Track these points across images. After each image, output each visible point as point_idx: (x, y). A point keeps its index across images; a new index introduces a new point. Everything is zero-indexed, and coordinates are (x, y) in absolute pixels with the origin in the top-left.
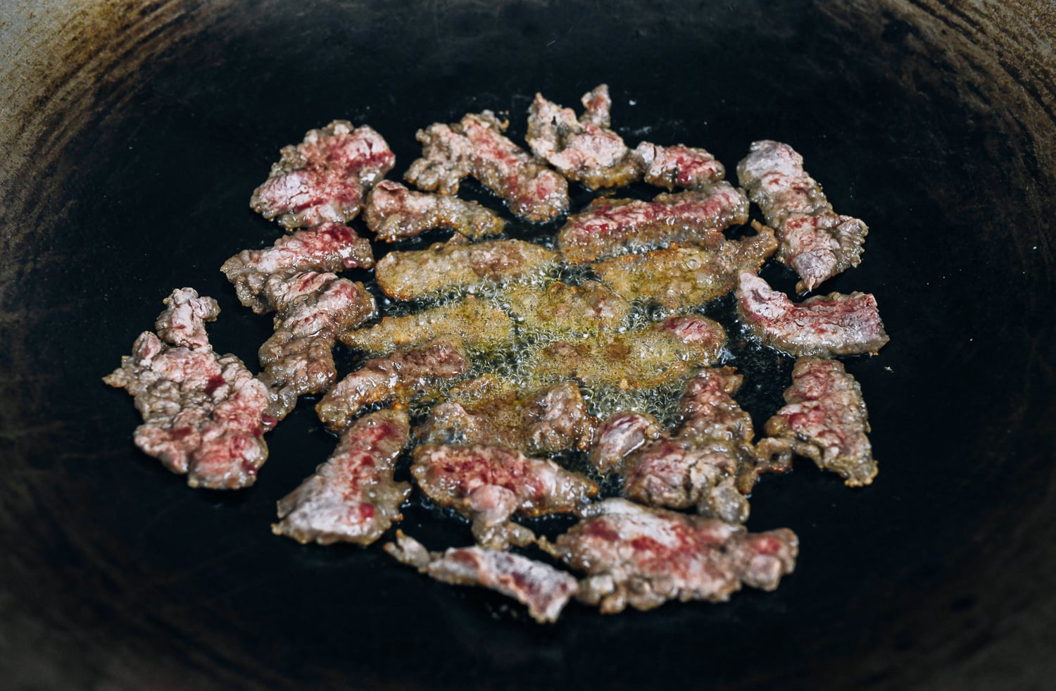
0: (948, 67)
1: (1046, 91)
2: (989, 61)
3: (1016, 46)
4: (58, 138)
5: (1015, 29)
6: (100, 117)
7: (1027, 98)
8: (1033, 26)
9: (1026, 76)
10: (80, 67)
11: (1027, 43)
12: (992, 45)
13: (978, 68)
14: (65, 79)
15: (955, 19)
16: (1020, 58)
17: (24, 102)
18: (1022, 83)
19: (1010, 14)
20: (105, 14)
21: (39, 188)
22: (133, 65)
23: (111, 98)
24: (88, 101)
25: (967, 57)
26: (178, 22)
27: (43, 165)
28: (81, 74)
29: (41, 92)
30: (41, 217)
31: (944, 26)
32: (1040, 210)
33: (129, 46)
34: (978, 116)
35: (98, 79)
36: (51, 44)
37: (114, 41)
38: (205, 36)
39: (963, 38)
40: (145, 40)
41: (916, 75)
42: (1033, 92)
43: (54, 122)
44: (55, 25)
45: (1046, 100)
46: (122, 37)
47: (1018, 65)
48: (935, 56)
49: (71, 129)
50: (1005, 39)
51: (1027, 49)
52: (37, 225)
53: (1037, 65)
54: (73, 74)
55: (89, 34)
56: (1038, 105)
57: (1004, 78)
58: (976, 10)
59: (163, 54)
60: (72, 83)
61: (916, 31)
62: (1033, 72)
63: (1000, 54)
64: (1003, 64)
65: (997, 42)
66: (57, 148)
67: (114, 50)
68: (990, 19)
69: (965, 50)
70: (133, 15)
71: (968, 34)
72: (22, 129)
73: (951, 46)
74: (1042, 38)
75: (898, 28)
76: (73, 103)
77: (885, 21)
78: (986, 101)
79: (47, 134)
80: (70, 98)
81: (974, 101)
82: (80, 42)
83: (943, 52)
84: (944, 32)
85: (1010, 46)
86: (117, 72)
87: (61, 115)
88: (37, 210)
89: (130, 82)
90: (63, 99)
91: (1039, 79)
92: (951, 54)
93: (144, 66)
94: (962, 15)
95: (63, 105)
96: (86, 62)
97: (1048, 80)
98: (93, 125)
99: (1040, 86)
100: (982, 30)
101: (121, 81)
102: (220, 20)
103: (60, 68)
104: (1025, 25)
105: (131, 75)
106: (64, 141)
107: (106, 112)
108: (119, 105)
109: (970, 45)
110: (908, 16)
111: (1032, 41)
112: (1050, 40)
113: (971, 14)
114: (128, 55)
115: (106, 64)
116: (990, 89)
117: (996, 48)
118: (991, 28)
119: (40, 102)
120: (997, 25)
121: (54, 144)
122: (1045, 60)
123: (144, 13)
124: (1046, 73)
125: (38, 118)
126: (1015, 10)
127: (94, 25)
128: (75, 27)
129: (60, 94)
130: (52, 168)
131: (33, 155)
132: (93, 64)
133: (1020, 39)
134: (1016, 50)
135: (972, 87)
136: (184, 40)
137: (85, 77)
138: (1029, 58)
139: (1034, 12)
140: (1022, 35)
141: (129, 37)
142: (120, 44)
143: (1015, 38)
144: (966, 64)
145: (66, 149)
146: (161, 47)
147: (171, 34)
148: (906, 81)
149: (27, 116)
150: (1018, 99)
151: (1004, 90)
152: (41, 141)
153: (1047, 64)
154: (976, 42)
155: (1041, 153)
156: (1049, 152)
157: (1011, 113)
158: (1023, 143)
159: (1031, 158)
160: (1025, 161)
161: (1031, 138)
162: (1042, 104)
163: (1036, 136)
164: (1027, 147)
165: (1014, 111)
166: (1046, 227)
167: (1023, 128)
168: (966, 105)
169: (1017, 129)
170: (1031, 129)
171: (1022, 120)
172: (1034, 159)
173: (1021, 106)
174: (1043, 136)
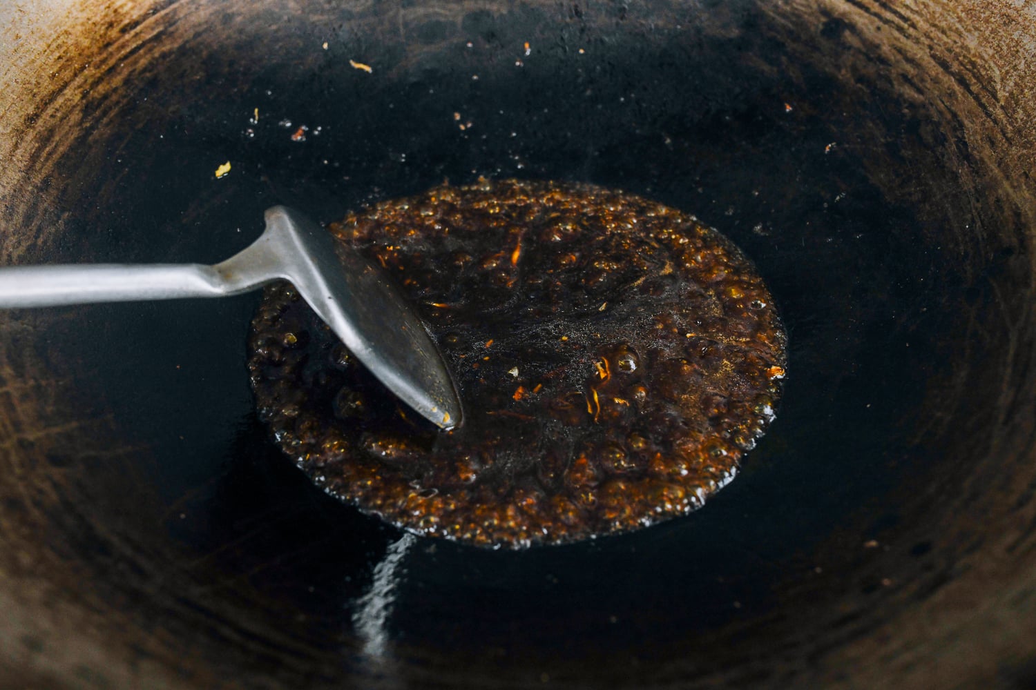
0: (883, 61)
1: (974, 81)
2: (921, 54)
3: (945, 39)
4: (50, 154)
5: (943, 24)
6: (88, 132)
7: (957, 88)
8: (960, 20)
9: (955, 67)
10: (66, 85)
11: (954, 37)
12: (923, 39)
13: (911, 61)
14: (53, 96)
15: (888, 15)
16: (950, 50)
17: (16, 120)
18: (952, 74)
19: (939, 9)
20: (87, 33)
21: (34, 206)
22: (117, 81)
23: (98, 113)
24: (75, 117)
25: (900, 51)
26: (157, 38)
27: (37, 179)
28: (68, 92)
29: (31, 110)
30: (39, 230)
31: (879, 23)
32: (972, 190)
33: (112, 62)
34: (912, 105)
35: (84, 96)
36: (38, 63)
37: (97, 59)
38: (183, 51)
39: (897, 34)
40: (126, 57)
41: (854, 69)
42: (962, 81)
43: (45, 139)
44: (41, 46)
45: (974, 88)
46: (104, 55)
47: (948, 57)
48: (871, 51)
49: (63, 142)
50: (935, 33)
51: (955, 42)
52: (37, 237)
53: (965, 57)
54: (61, 90)
55: (73, 52)
56: (967, 94)
57: (934, 69)
58: (907, 7)
59: (145, 70)
60: (60, 100)
61: (852, 27)
62: (961, 63)
63: (931, 48)
64: (933, 57)
65: (927, 36)
66: (50, 163)
67: (98, 67)
68: (920, 14)
69: (899, 45)
70: (114, 33)
71: (900, 29)
72: (16, 146)
73: (885, 39)
74: (969, 31)
75: (836, 25)
76: (62, 119)
77: (823, 19)
78: (920, 91)
79: (39, 149)
80: (59, 115)
81: (909, 92)
82: (65, 61)
83: (878, 47)
84: (879, 28)
85: (940, 39)
86: (101, 88)
87: (51, 132)
88: (34, 226)
89: (114, 98)
90: (52, 116)
91: (967, 69)
92: (885, 48)
93: (127, 82)
94: (895, 12)
95: (53, 121)
96: (72, 79)
97: (975, 70)
98: (82, 140)
99: (968, 76)
100: (913, 26)
101: (105, 97)
102: (197, 35)
103: (47, 87)
104: (952, 20)
105: (115, 90)
106: (55, 157)
107: (92, 128)
108: (105, 120)
109: (903, 39)
110: (844, 14)
111: (960, 35)
112: (976, 34)
113: (903, 11)
114: (112, 71)
115: (90, 81)
116: (922, 80)
117: (927, 42)
118: (922, 24)
119: (31, 120)
120: (927, 21)
121: (47, 159)
122: (973, 52)
123: (124, 31)
124: (973, 64)
125: (30, 135)
126: (944, 6)
127: (77, 45)
128: (59, 47)
129: (50, 111)
130: (46, 182)
131: (30, 169)
132: (79, 80)
133: (948, 33)
134: (945, 43)
135: (906, 78)
136: (164, 56)
137: (72, 95)
138: (958, 50)
139: (961, 7)
140: (950, 29)
141: (111, 54)
142: (103, 61)
143: (944, 32)
144: (899, 57)
145: (58, 165)
146: (143, 62)
147: (150, 50)
148: (844, 75)
149: (20, 133)
150: (949, 89)
151: (936, 81)
152: (34, 158)
153: (974, 55)
154: (908, 37)
155: (972, 138)
156: (978, 137)
157: (943, 102)
158: (955, 129)
159: (962, 143)
160: (958, 147)
161: (961, 125)
162: (971, 92)
163: (966, 122)
164: (958, 133)
165: (945, 99)
166: (979, 205)
167: (955, 115)
168: (901, 95)
169: (949, 116)
170: (962, 116)
171: (953, 108)
172: (965, 144)
173: (952, 95)
174: (973, 122)
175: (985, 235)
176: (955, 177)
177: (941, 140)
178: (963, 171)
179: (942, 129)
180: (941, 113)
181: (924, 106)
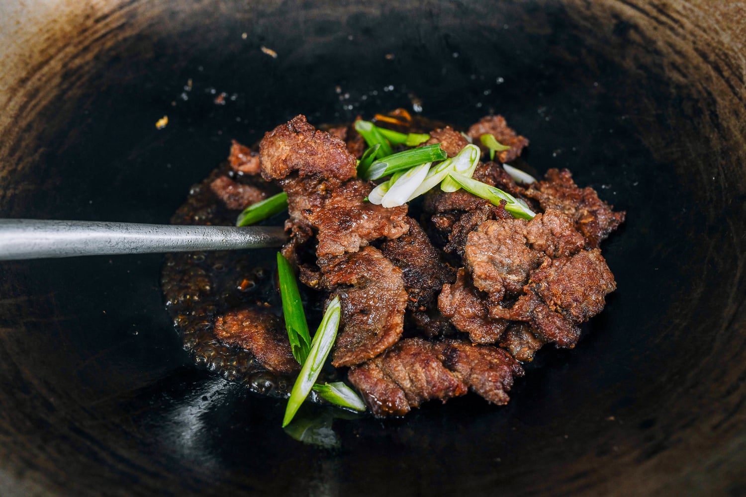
0: (658, 52)
1: (726, 68)
2: (686, 47)
3: (705, 36)
4: (35, 106)
5: (705, 25)
6: (64, 92)
7: (713, 73)
8: (718, 22)
9: (712, 57)
10: (51, 58)
11: (713, 34)
12: (689, 36)
13: (679, 53)
14: (40, 66)
15: (663, 18)
16: (708, 45)
17: (12, 81)
18: (709, 62)
19: (701, 14)
20: (70, 22)
21: (19, 140)
22: (89, 56)
23: (74, 78)
24: (56, 81)
25: (671, 45)
26: (121, 27)
27: (23, 123)
28: (53, 63)
29: (23, 74)
30: (20, 159)
31: (655, 24)
32: (720, 151)
33: (86, 43)
34: (679, 87)
35: (65, 65)
36: (32, 41)
37: (76, 40)
38: (140, 37)
39: (669, 32)
40: (97, 40)
41: (636, 59)
42: (717, 68)
43: (32, 95)
44: (35, 29)
45: (726, 74)
46: (81, 38)
47: (707, 50)
48: (649, 45)
49: (45, 99)
50: (699, 32)
51: (713, 39)
52: (17, 164)
53: (720, 50)
54: (46, 62)
55: (58, 35)
56: (720, 78)
57: (697, 60)
58: (678, 12)
59: (111, 49)
60: (46, 69)
61: (636, 27)
62: (717, 55)
63: (694, 43)
64: (696, 50)
65: (692, 34)
66: (33, 114)
67: (76, 46)
68: (687, 17)
69: (670, 41)
70: (90, 22)
71: (672, 29)
72: (10, 100)
73: (661, 37)
74: (724, 30)
75: (623, 26)
76: (46, 82)
77: (614, 21)
78: (684, 76)
79: (27, 103)
80: (44, 79)
81: (676, 76)
82: (52, 41)
83: (654, 42)
84: (655, 28)
85: (702, 37)
86: (78, 62)
87: (37, 90)
88: (18, 154)
89: (86, 68)
90: (39, 80)
91: (721, 59)
92: (660, 44)
93: (97, 58)
94: (668, 16)
95: (38, 83)
96: (57, 54)
97: (727, 60)
98: (59, 98)
99: (722, 64)
100: (682, 26)
101: (80, 67)
102: (151, 26)
103: (37, 58)
104: (712, 22)
105: (87, 63)
106: (39, 108)
107: (69, 89)
108: (79, 83)
109: (674, 37)
110: (631, 17)
111: (717, 33)
112: (730, 32)
113: (675, 15)
114: (86, 49)
115: (70, 55)
116: (687, 67)
117: (691, 38)
118: (689, 25)
119: (23, 81)
120: (692, 22)
121: (32, 109)
122: (726, 46)
123: (97, 21)
124: (726, 55)
125: (21, 92)
126: (705, 11)
127: (62, 30)
128: (48, 31)
129: (37, 76)
130: (29, 127)
131: (17, 117)
132: (61, 55)
133: (708, 31)
134: (706, 40)
135: (674, 66)
136: (125, 40)
137: (55, 65)
138: (714, 45)
139: (718, 13)
140: (710, 28)
141: (86, 38)
142: (80, 42)
143: (705, 31)
144: (670, 50)
145: (40, 114)
146: (109, 44)
147: (116, 36)
148: (629, 64)
149: (13, 91)
150: (707, 73)
151: (697, 68)
152: (22, 108)
153: (727, 49)
154: (677, 34)
155: (722, 111)
156: (727, 111)
157: (702, 84)
158: (709, 105)
159: (714, 115)
160: (711, 118)
161: (714, 102)
162: (723, 76)
163: (719, 99)
164: (712, 108)
165: (703, 82)
166: (724, 162)
167: (710, 94)
168: (670, 78)
169: (705, 95)
170: (715, 94)
171: (709, 89)
172: (717, 116)
173: (708, 79)
174: (723, 99)
175: (726, 185)
176: (707, 140)
177: (698, 112)
178: (714, 136)
179: (699, 105)
180: (699, 92)
181: (686, 86)
